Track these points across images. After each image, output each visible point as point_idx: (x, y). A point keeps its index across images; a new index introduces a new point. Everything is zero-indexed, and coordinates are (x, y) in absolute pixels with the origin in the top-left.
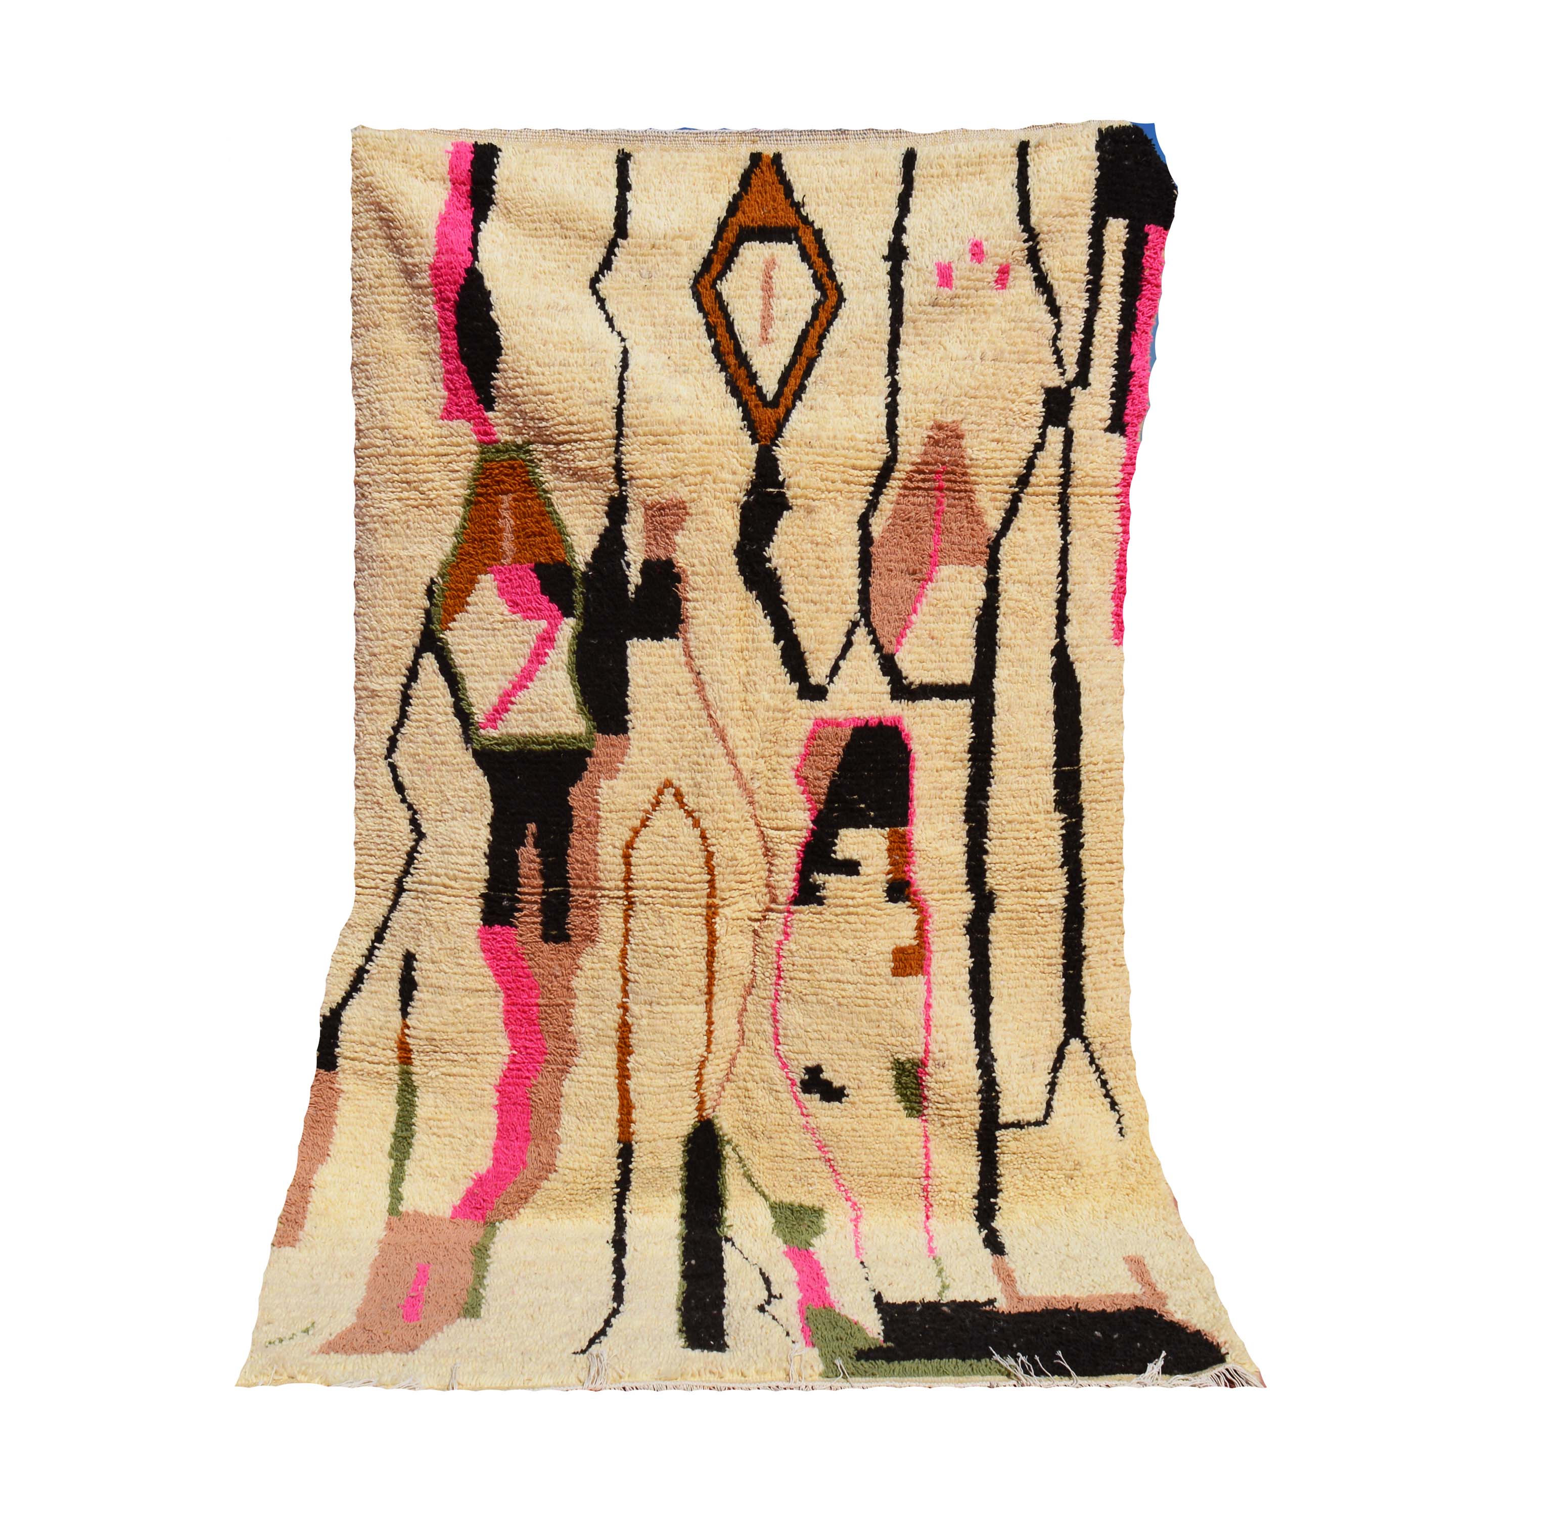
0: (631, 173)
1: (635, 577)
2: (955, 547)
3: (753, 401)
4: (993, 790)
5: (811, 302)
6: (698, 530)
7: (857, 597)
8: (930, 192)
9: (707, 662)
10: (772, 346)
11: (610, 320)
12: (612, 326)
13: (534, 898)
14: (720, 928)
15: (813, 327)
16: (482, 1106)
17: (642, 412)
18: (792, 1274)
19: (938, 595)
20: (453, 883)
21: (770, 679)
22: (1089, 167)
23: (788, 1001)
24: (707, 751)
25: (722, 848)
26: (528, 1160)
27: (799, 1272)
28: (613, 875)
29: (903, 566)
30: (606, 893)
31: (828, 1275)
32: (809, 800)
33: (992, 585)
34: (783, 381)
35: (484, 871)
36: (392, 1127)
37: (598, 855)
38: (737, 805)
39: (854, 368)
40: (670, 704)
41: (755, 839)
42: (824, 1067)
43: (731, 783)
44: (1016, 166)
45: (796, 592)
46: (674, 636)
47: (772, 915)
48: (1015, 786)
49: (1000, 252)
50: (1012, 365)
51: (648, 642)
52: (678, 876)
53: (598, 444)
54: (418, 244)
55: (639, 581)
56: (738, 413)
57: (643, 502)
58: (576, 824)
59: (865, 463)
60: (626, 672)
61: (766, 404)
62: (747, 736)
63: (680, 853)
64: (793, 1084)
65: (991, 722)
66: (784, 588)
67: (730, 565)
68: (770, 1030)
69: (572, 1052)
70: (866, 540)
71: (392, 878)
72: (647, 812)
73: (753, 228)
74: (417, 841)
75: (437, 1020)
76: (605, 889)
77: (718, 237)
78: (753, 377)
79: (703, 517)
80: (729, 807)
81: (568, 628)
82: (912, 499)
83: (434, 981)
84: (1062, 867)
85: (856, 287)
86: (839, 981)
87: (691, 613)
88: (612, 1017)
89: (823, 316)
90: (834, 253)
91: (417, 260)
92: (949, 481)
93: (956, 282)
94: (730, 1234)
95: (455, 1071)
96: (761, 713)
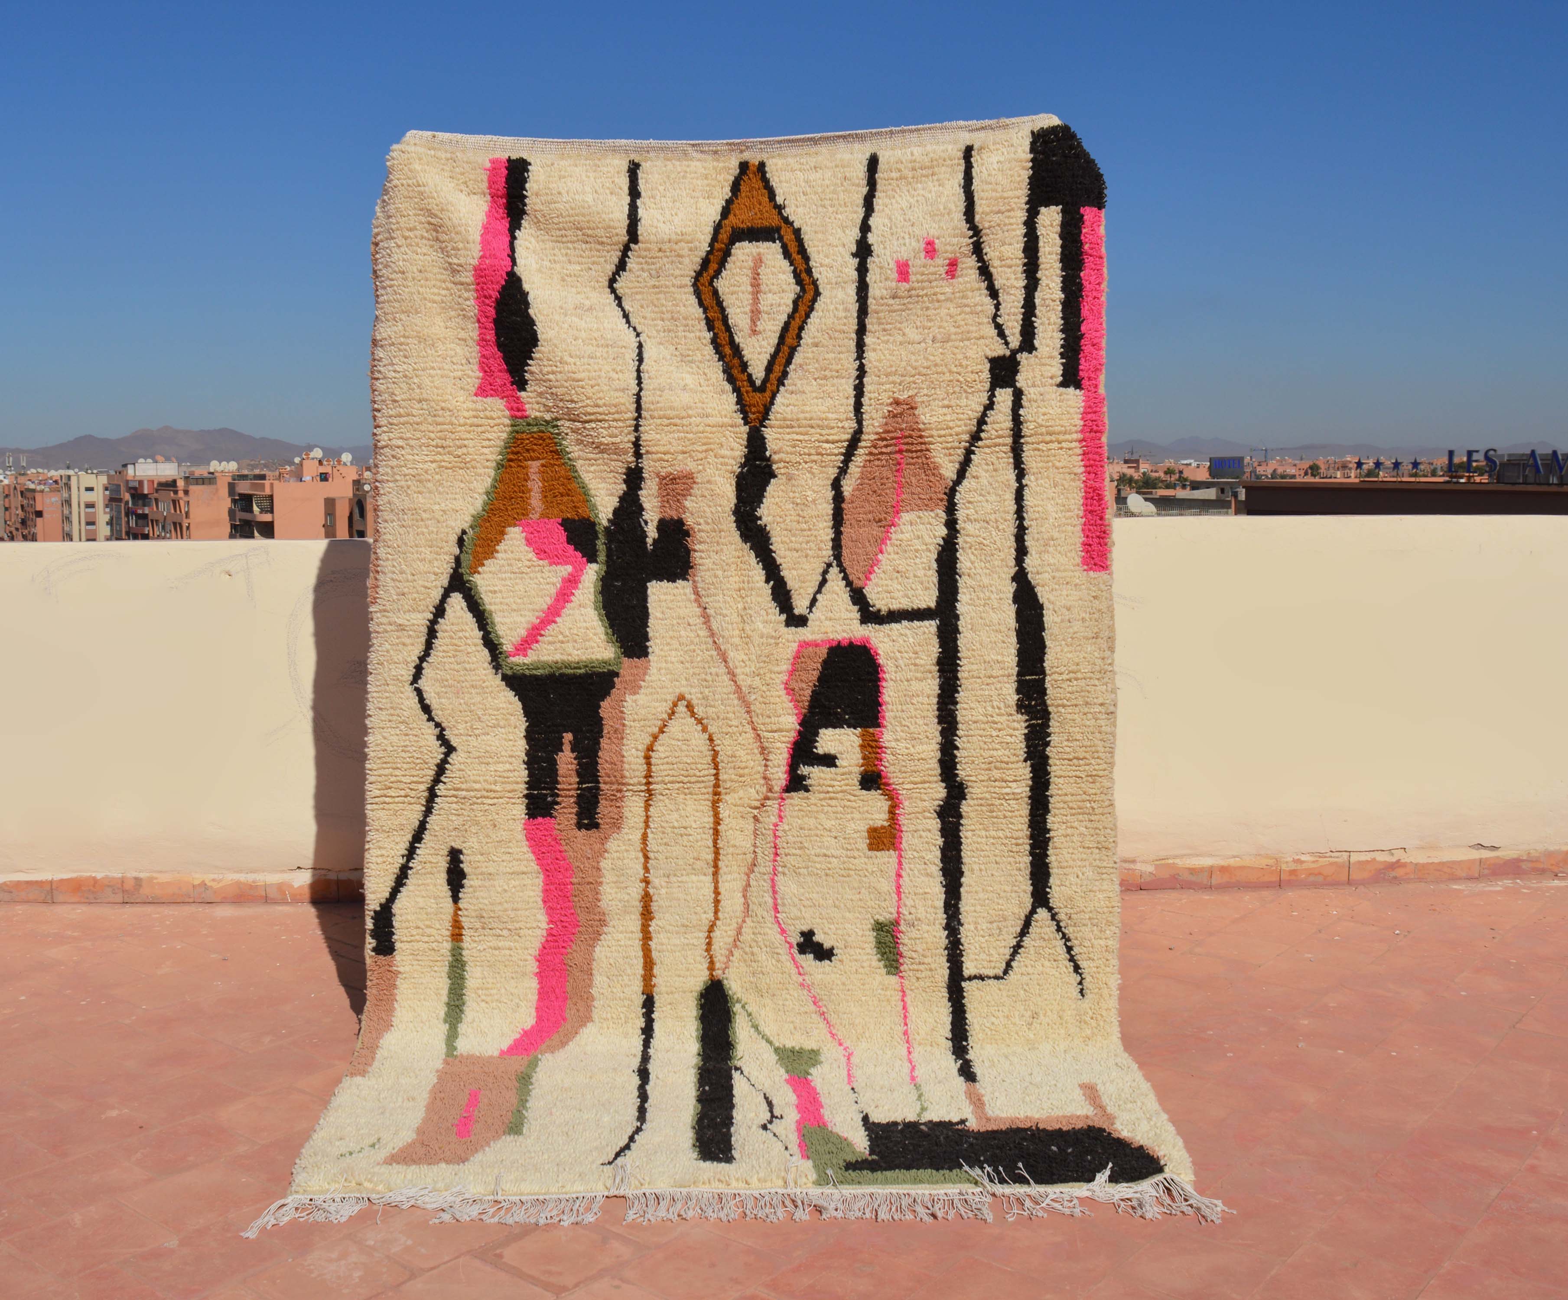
0: (640, 181)
1: (652, 532)
2: (916, 497)
3: (745, 388)
4: (961, 696)
5: (792, 296)
6: (703, 496)
7: (831, 544)
8: (890, 193)
9: (711, 599)
10: (760, 337)
11: (626, 316)
12: (628, 322)
13: (572, 793)
14: (724, 812)
15: (794, 319)
16: (524, 974)
17: (658, 398)
18: (792, 1098)
19: (900, 536)
20: (493, 787)
21: (763, 612)
22: (1024, 168)
23: (784, 874)
24: (713, 670)
25: (725, 747)
26: (567, 1016)
27: (798, 1096)
28: (637, 773)
29: (870, 516)
30: (631, 787)
31: (823, 1100)
32: (796, 707)
33: (951, 524)
34: (769, 369)
35: (523, 774)
36: (445, 999)
37: (623, 756)
38: (738, 714)
39: (827, 356)
40: (683, 633)
41: (751, 741)
42: (816, 931)
43: (732, 696)
44: (963, 168)
45: (782, 543)
46: (685, 579)
47: (769, 803)
48: (980, 692)
49: (949, 248)
50: (957, 343)
51: (665, 584)
52: (691, 772)
53: (621, 424)
54: (466, 249)
55: (656, 535)
56: (733, 398)
57: (658, 475)
58: (605, 731)
59: (836, 438)
60: (647, 608)
61: (756, 389)
62: (745, 658)
63: (692, 754)
64: (791, 947)
65: (956, 639)
66: (773, 540)
67: (729, 524)
68: (770, 901)
69: (603, 922)
70: (838, 498)
71: (423, 787)
72: (663, 720)
73: (743, 229)
75: (486, 902)
76: (629, 784)
77: (715, 239)
78: (744, 366)
79: (708, 486)
80: (731, 715)
81: (592, 573)
82: (877, 463)
83: (484, 870)
84: (1025, 761)
85: (829, 283)
86: (825, 855)
87: (698, 561)
88: (636, 891)
89: (802, 309)
90: (811, 250)
91: (462, 261)
92: (908, 444)
93: (912, 278)
94: (738, 1064)
95: (500, 944)
96: (757, 640)
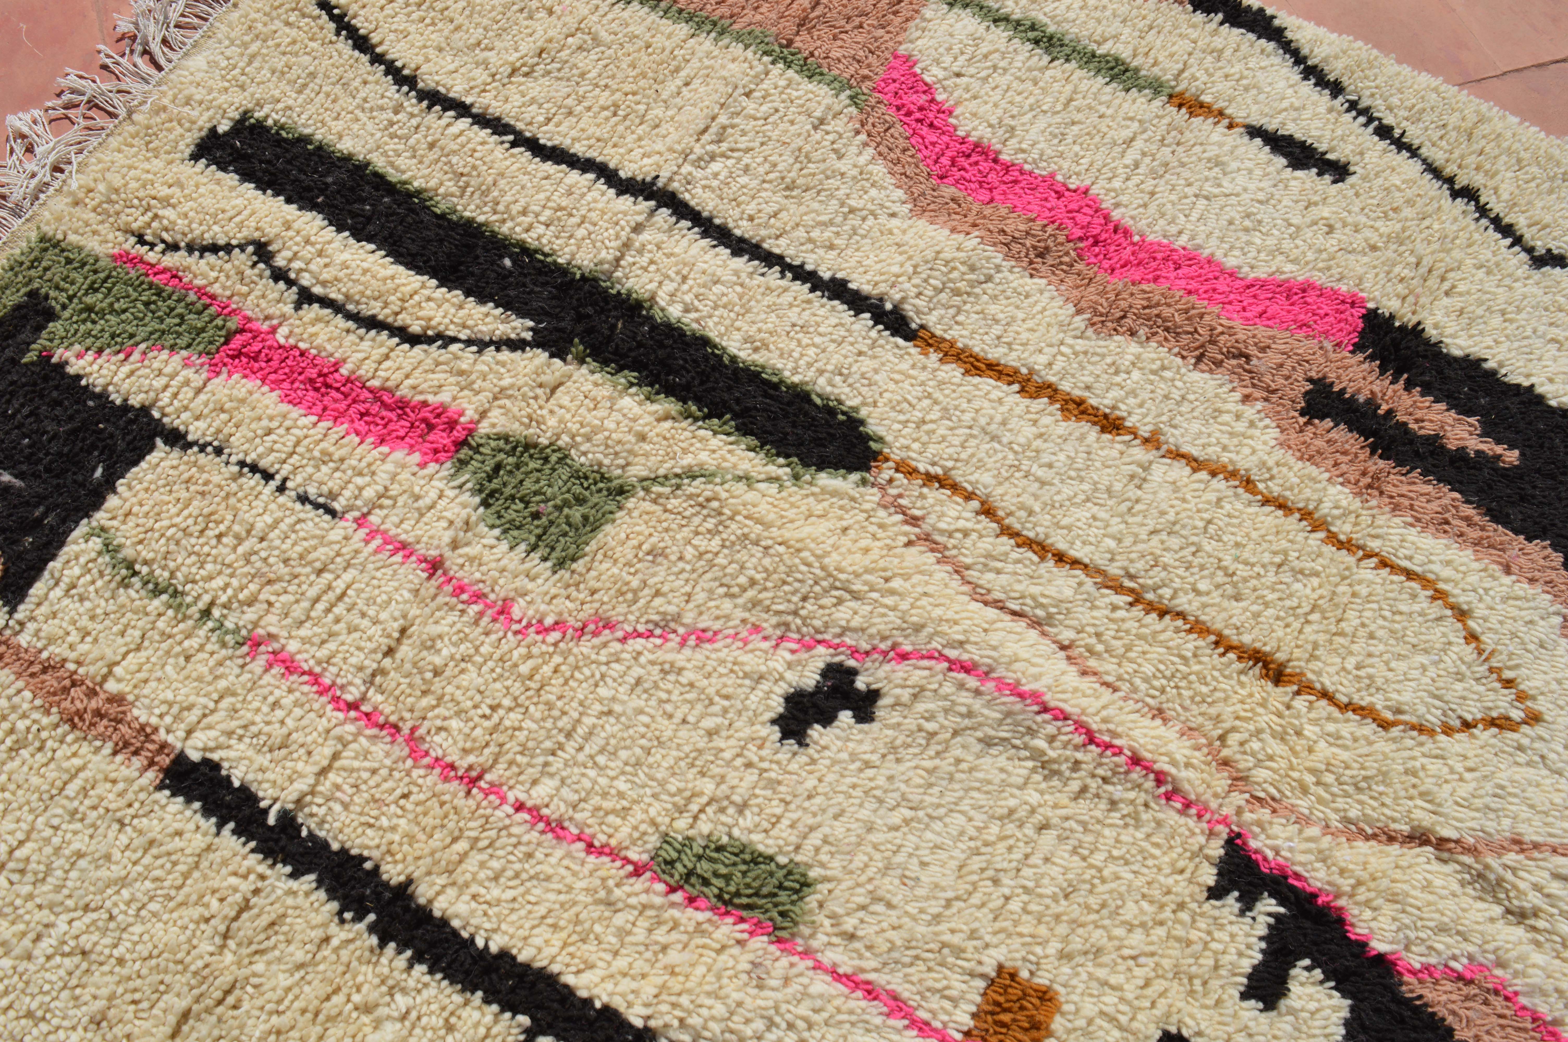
42: (863, 726)
64: (856, 655)
72: (1492, 652)
74: (1531, 252)
88: (1137, 413)
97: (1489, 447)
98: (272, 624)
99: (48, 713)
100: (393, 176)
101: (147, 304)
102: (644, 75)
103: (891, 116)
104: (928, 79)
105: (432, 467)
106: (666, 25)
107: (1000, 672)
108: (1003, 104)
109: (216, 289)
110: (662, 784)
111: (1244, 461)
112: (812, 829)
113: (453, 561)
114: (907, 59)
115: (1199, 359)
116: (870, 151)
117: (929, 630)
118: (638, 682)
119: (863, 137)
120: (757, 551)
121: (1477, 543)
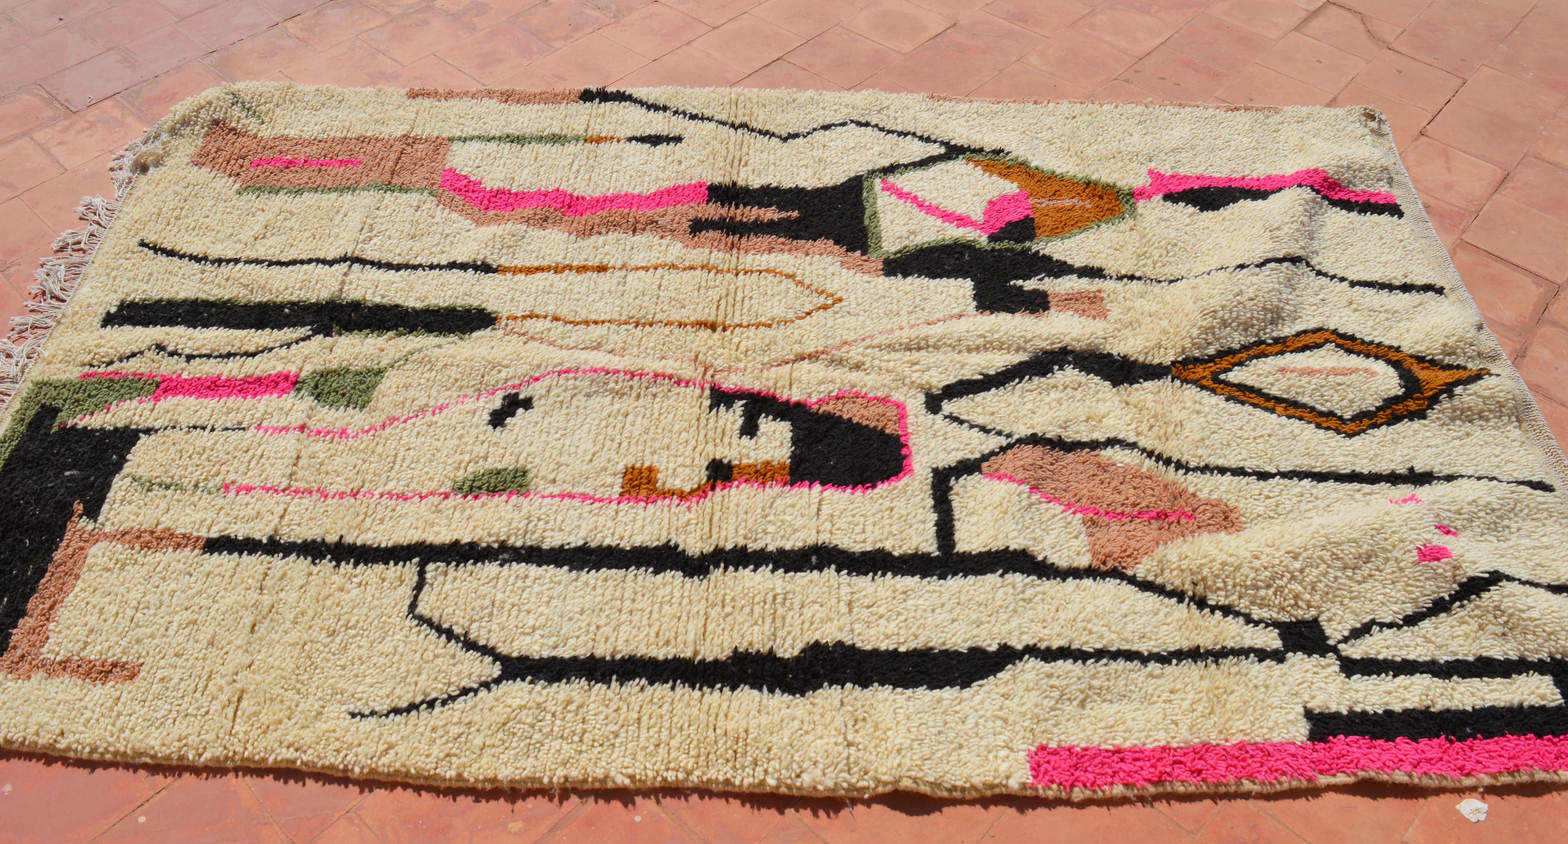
0: (1421, 293)
3: (1215, 365)
4: (831, 574)
5: (1337, 410)
6: (1081, 326)
16: (540, 181)
20: (743, 163)
21: (942, 369)
23: (607, 382)
25: (774, 333)
28: (750, 262)
30: (735, 257)
33: (1076, 573)
34: (1242, 386)
41: (780, 357)
42: (531, 411)
47: (699, 370)
56: (1200, 355)
57: (1101, 291)
61: (1216, 374)
64: (514, 387)
65: (912, 572)
66: (1035, 379)
67: (1051, 343)
70: (1096, 445)
71: (746, 120)
72: (810, 285)
74: (780, 137)
76: (738, 256)
81: (982, 239)
85: (1366, 446)
86: (624, 422)
87: (1001, 317)
88: (613, 259)
89: (1325, 420)
90: (1400, 427)
97: (784, 215)
98: (232, 477)
99: (133, 548)
100: (212, 299)
101: (108, 388)
102: (322, 219)
103: (452, 194)
104: (463, 173)
105: (285, 396)
106: (325, 196)
107: (583, 367)
108: (504, 170)
109: (142, 370)
110: (445, 462)
111: (669, 260)
112: (521, 453)
113: (311, 423)
114: (450, 170)
115: (634, 231)
116: (447, 210)
117: (544, 364)
118: (418, 434)
119: (441, 206)
120: (455, 368)
121: (790, 250)
